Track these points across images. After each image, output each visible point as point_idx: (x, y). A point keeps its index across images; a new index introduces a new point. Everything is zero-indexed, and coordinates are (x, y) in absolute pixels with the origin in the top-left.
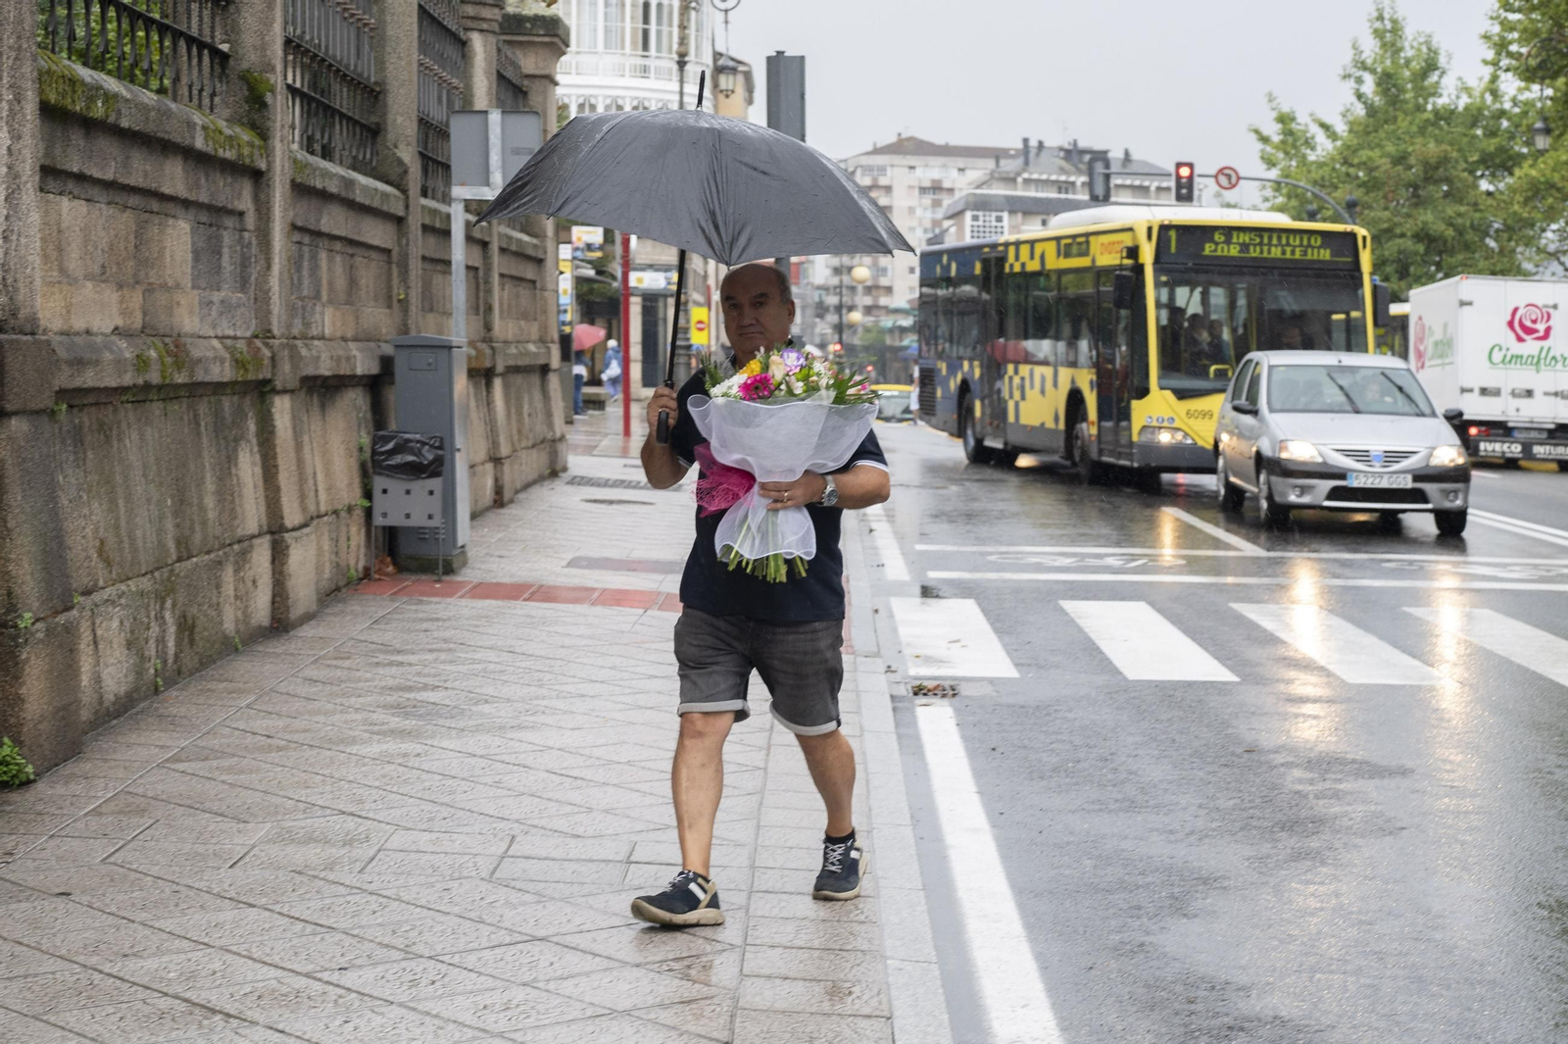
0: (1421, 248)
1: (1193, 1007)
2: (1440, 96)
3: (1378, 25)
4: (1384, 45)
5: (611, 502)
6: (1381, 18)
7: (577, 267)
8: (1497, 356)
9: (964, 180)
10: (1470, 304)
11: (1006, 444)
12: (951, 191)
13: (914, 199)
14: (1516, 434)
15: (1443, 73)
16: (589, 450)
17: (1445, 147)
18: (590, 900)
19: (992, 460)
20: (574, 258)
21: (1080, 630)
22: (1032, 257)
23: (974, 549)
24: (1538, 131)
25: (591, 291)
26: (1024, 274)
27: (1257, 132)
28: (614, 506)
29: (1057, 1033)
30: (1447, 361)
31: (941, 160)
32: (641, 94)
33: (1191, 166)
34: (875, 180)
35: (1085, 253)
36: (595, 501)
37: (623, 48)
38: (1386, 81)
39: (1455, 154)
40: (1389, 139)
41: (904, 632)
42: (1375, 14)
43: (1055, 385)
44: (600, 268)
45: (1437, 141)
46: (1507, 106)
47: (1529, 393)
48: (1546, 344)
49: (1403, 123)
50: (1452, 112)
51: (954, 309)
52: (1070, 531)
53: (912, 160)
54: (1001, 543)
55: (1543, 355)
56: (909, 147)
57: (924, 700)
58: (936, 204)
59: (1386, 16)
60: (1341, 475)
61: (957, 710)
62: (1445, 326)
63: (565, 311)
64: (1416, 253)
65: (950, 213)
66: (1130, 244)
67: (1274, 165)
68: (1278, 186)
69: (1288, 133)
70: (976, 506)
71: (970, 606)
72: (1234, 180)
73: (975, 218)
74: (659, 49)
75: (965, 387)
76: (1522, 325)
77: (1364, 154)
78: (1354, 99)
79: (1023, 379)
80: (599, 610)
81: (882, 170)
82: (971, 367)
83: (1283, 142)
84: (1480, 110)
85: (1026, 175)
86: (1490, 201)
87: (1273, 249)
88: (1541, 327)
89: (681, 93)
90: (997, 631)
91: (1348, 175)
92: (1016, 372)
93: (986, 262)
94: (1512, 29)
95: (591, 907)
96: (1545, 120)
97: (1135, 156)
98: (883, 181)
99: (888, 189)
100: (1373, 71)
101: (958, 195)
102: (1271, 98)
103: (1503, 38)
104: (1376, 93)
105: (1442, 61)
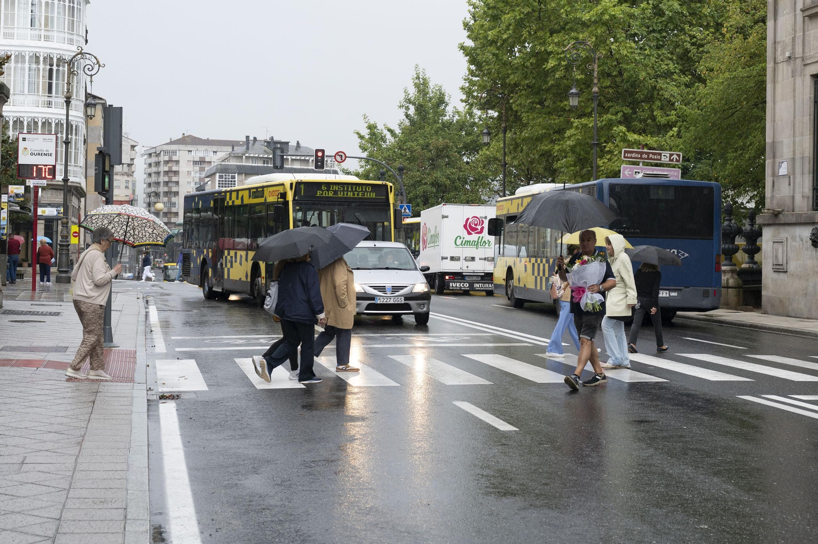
0: (434, 190)
1: (250, 503)
2: (446, 116)
3: (417, 81)
4: (419, 91)
5: (24, 322)
6: (418, 78)
7: (10, 206)
8: (459, 242)
9: (216, 157)
10: (447, 217)
11: (223, 289)
12: (210, 162)
13: (190, 167)
14: (467, 278)
15: (447, 104)
16: (13, 298)
17: (446, 141)
18: (5, 477)
19: (216, 297)
20: (9, 201)
21: (241, 370)
22: (237, 198)
23: (200, 337)
24: (485, 133)
25: (18, 218)
26: (233, 206)
27: (358, 133)
28: (25, 323)
29: (195, 514)
30: (436, 244)
31: (204, 147)
32: (47, 116)
33: (323, 151)
34: (170, 157)
35: (262, 196)
36: (16, 321)
37: (38, 92)
38: (420, 109)
39: (451, 144)
40: (420, 137)
41: (160, 374)
42: (416, 76)
43: (247, 260)
44: (23, 206)
45: (443, 138)
46: (477, 120)
47: (473, 259)
48: (481, 235)
49: (428, 129)
50: (451, 123)
51: (200, 223)
52: (247, 328)
53: (189, 147)
54: (213, 335)
55: (480, 241)
56: (188, 140)
57: (163, 401)
58: (202, 170)
59: (421, 77)
60: (372, 298)
61: (177, 404)
62: (436, 227)
63: (4, 228)
64: (432, 192)
65: (208, 175)
66: (282, 191)
67: (366, 150)
68: (367, 160)
69: (373, 134)
70: (204, 319)
71: (192, 363)
72: (343, 158)
73: (221, 177)
74: (57, 93)
75: (204, 262)
76: (470, 226)
77: (409, 144)
78: (405, 117)
79: (232, 257)
80: (15, 369)
81: (174, 152)
82: (208, 252)
83: (370, 138)
84: (463, 122)
85: (247, 155)
86: (468, 167)
87: (349, 193)
88: (479, 227)
89: (67, 115)
90: (202, 372)
91: (401, 154)
92: (229, 254)
93: (216, 201)
94: (474, 85)
95: (5, 479)
96: (488, 128)
97: (302, 145)
98: (174, 158)
99: (177, 162)
100: (414, 104)
101: (213, 164)
102: (365, 117)
103: (470, 89)
104: (415, 114)
105: (446, 99)
